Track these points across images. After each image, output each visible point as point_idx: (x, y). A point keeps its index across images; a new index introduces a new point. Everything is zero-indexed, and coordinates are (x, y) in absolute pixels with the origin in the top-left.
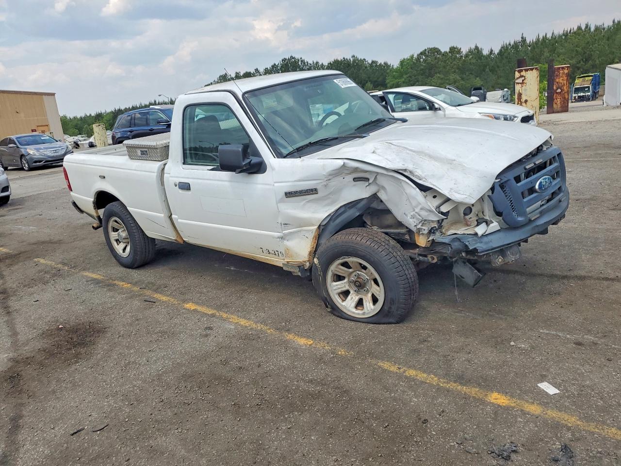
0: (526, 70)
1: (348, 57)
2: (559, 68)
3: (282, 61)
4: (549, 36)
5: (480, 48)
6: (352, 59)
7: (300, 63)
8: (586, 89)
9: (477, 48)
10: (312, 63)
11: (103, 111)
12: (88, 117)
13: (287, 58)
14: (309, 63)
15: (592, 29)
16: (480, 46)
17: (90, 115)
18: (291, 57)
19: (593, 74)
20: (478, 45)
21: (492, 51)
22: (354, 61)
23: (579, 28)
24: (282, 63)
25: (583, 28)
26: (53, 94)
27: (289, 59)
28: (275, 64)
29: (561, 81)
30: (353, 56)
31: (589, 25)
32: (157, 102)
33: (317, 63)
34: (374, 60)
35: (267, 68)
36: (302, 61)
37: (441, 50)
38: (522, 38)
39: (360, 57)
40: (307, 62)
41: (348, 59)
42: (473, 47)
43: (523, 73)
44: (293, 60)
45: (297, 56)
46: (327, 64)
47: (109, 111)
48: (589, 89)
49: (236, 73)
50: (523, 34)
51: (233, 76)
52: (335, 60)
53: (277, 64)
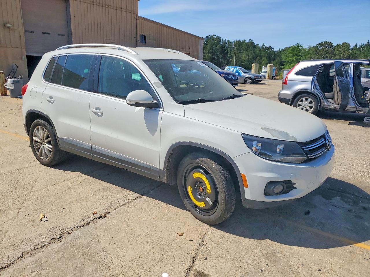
1: (247, 41)
3: (208, 36)
6: (249, 41)
10: (225, 40)
14: (224, 40)
18: (214, 35)
27: (212, 36)
33: (228, 40)
38: (368, 43)
40: (223, 39)
45: (217, 35)
50: (369, 40)
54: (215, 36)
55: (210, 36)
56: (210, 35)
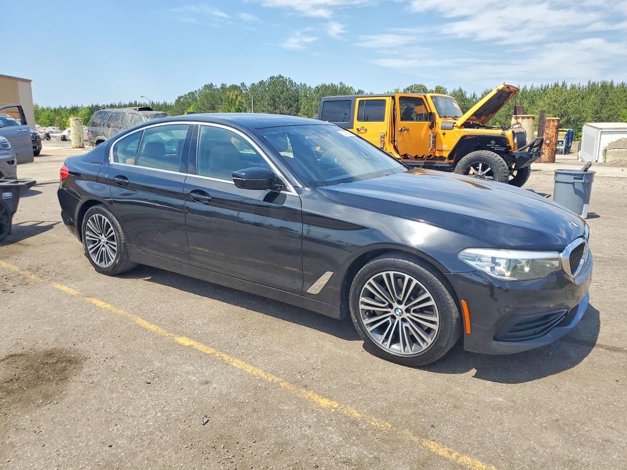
0: (523, 118)
1: (336, 83)
2: (550, 120)
3: (270, 78)
4: (528, 88)
5: (464, 91)
6: (339, 86)
7: (287, 83)
8: (560, 143)
9: (460, 90)
10: (299, 84)
11: (79, 105)
12: (62, 109)
13: (276, 77)
14: (297, 83)
15: (568, 88)
16: (464, 89)
17: (66, 107)
18: (280, 76)
19: (567, 130)
20: (462, 88)
21: (474, 95)
22: (341, 89)
23: (556, 85)
24: (269, 80)
25: (560, 84)
26: (30, 81)
27: (277, 78)
28: (263, 81)
29: (551, 133)
30: (341, 83)
31: (566, 83)
32: (138, 103)
33: (305, 85)
34: (361, 89)
35: (254, 84)
36: (290, 81)
37: (427, 88)
39: (348, 84)
40: (295, 83)
41: (336, 85)
42: (457, 89)
43: (520, 120)
44: (281, 79)
45: (286, 76)
46: (314, 88)
47: (86, 105)
48: (563, 144)
49: (223, 84)
51: (219, 86)
52: (322, 85)
53: (264, 81)
54: (282, 77)
55: (274, 77)
56: (274, 75)
